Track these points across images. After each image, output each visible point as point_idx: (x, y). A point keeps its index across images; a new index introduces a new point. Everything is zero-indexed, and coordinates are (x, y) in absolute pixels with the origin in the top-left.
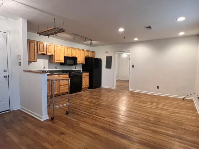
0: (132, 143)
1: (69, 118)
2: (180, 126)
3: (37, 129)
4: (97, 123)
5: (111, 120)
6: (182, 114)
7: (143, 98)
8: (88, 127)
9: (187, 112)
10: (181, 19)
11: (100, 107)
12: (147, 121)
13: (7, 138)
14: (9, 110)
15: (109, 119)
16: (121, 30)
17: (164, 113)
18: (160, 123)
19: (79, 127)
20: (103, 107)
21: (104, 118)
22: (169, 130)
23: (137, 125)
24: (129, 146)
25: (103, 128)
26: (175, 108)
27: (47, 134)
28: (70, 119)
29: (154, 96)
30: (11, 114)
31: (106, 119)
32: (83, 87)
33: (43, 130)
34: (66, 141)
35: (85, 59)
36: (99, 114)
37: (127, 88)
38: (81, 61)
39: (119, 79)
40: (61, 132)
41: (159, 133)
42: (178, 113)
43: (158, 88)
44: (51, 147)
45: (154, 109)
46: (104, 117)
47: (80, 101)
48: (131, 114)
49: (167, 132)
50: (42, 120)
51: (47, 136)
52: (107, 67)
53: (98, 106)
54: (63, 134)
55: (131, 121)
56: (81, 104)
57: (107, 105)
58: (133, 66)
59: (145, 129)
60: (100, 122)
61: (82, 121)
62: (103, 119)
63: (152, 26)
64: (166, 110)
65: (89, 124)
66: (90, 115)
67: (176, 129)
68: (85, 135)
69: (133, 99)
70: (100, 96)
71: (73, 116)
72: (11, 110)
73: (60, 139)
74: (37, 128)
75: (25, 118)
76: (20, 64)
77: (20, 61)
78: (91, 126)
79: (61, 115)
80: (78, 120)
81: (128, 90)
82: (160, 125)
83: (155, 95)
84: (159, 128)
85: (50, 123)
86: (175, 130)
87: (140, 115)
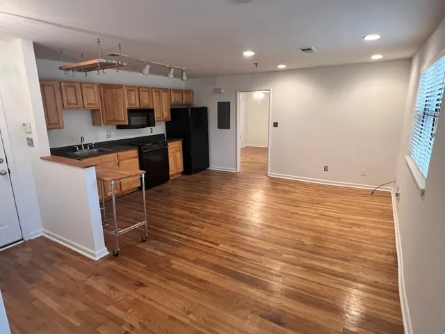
0: (268, 295)
1: (148, 249)
2: (357, 253)
3: (90, 280)
4: (204, 257)
5: (231, 250)
6: (364, 227)
7: (295, 193)
8: (187, 267)
9: (374, 222)
10: (372, 37)
11: (209, 221)
12: (299, 246)
13: (34, 303)
14: (22, 239)
15: (227, 247)
16: (248, 54)
17: (332, 225)
18: (321, 251)
19: (170, 268)
20: (215, 220)
21: (217, 245)
22: (337, 263)
23: (279, 257)
24: (263, 299)
25: (216, 268)
26: (354, 215)
27: (112, 288)
28: (150, 252)
29: (318, 188)
30: (29, 249)
31: (221, 247)
32: (170, 173)
33: (101, 280)
34: (150, 299)
35: (171, 109)
36: (206, 236)
37: (264, 169)
38: (163, 116)
39: (248, 145)
40: (138, 282)
41: (319, 270)
42: (358, 224)
43: (326, 169)
44: (123, 313)
45: (314, 218)
46: (218, 242)
47: (168, 209)
48: (269, 233)
49: (332, 268)
50: (96, 259)
51: (112, 292)
52: (220, 127)
53: (204, 218)
54: (141, 285)
55: (268, 248)
56: (171, 216)
57: (222, 214)
58: (276, 125)
59: (294, 264)
60: (211, 254)
61: (176, 256)
62: (216, 249)
63: (313, 48)
64: (337, 220)
65: (189, 261)
66: (190, 241)
67: (348, 261)
68: (184, 284)
69: (275, 197)
70: (209, 193)
71: (157, 244)
72: (26, 239)
73: (136, 296)
74: (88, 278)
75: (60, 256)
76: (30, 142)
77: (29, 136)
78: (193, 265)
79: (131, 243)
80: (168, 253)
81: (266, 175)
82: (322, 254)
83: (319, 185)
84: (319, 260)
85: (112, 263)
86: (347, 263)
87: (288, 234)
